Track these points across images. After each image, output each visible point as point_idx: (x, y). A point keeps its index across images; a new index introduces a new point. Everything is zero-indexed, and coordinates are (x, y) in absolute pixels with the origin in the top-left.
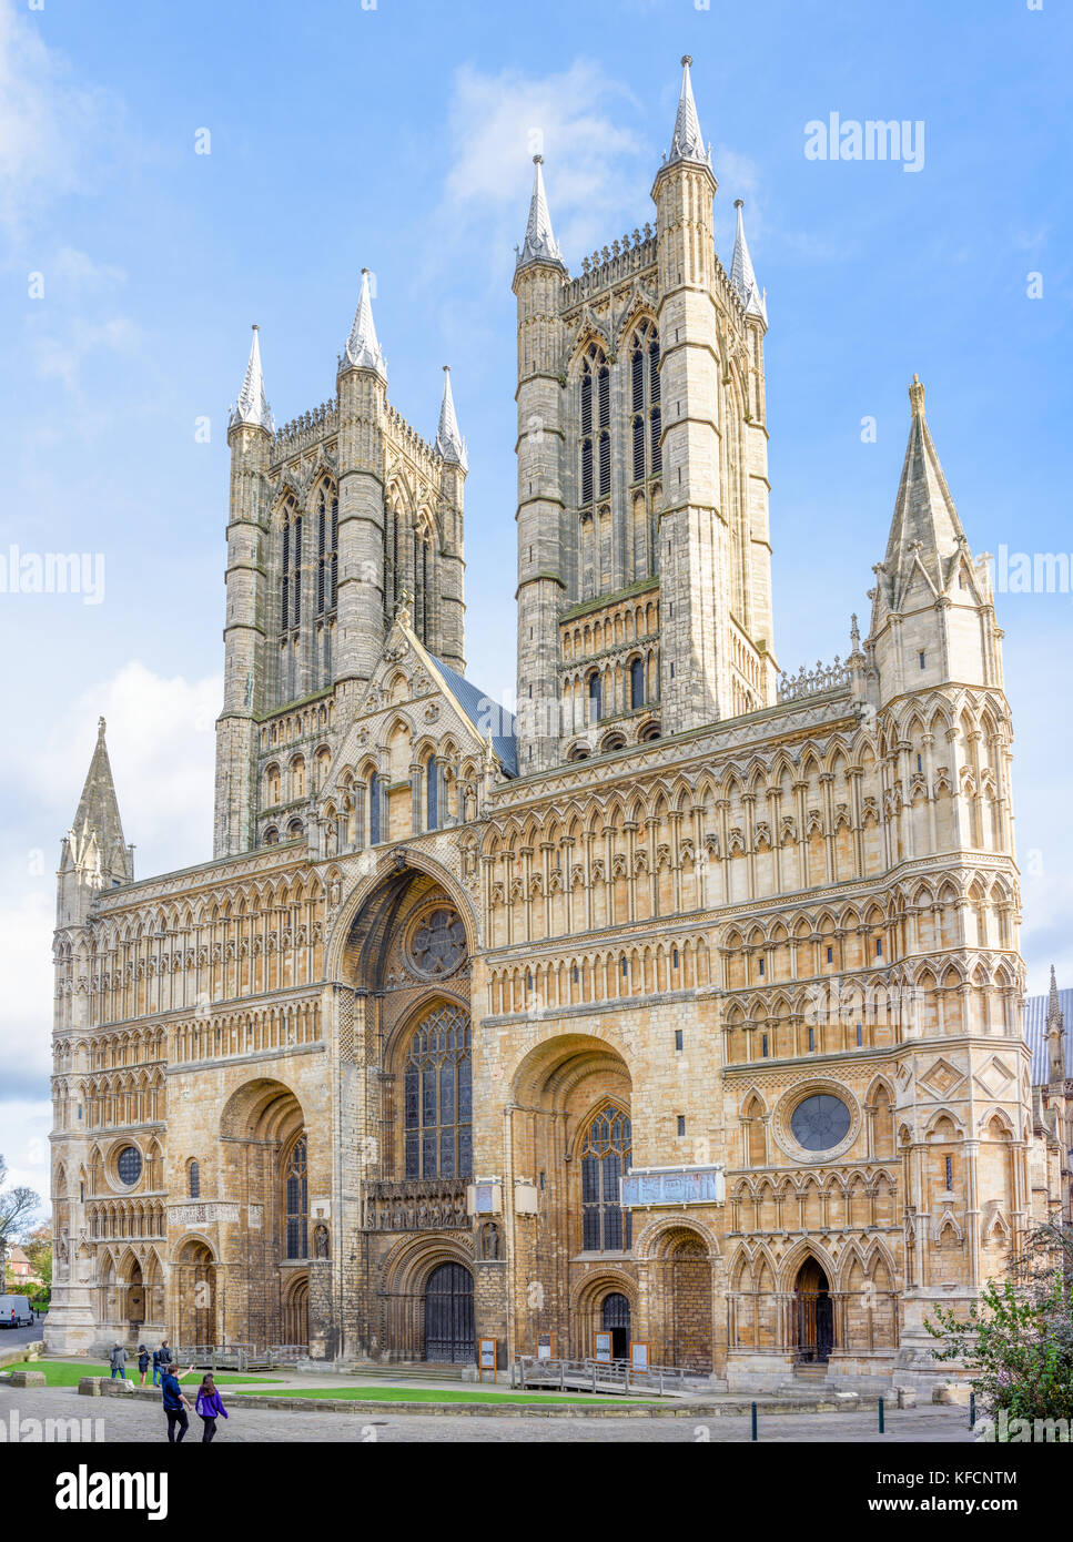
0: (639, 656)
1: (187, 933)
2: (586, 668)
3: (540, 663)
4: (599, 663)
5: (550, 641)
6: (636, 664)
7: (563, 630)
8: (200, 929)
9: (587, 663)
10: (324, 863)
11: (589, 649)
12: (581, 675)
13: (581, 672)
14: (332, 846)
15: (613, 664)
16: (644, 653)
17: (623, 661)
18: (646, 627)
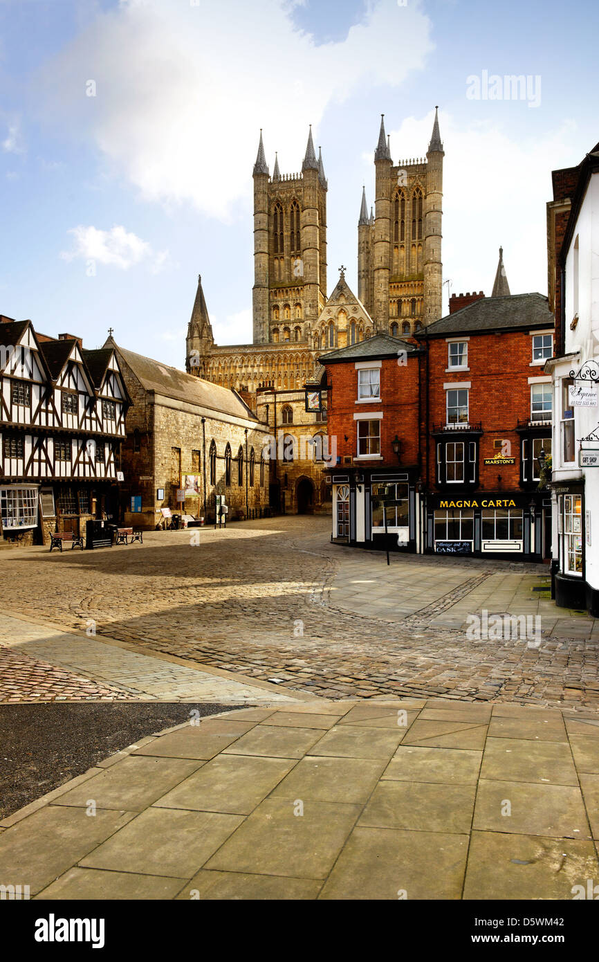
2: (398, 299)
3: (384, 296)
4: (402, 298)
5: (387, 289)
6: (413, 301)
7: (390, 285)
9: (398, 297)
10: (314, 351)
11: (399, 293)
13: (396, 300)
14: (317, 345)
15: (406, 300)
16: (416, 299)
17: (410, 300)
18: (417, 291)
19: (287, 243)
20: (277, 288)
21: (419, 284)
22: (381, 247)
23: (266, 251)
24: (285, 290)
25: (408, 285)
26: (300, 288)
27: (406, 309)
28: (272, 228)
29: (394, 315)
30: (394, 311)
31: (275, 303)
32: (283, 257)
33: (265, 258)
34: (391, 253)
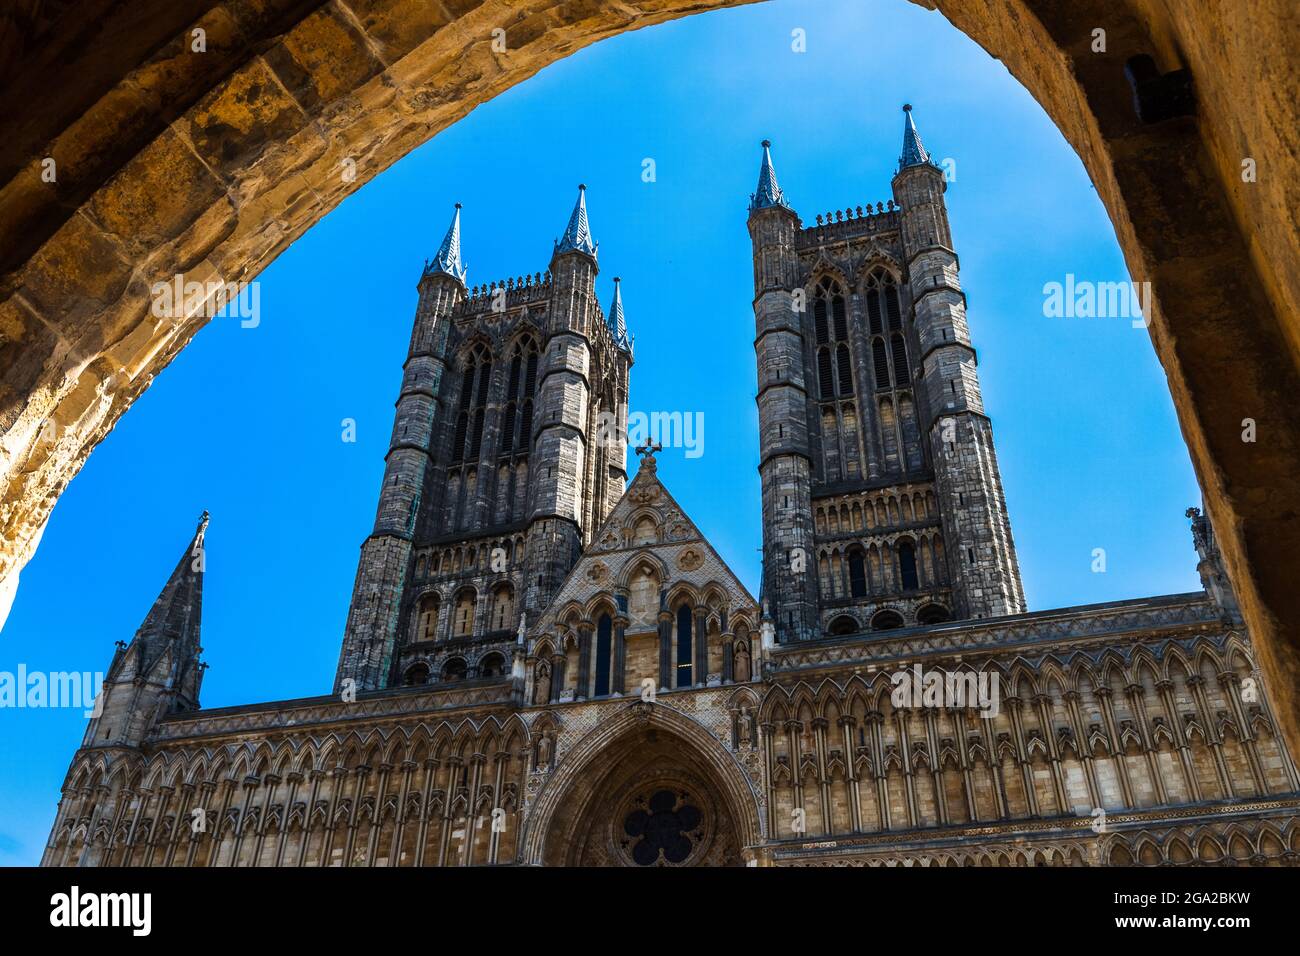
0: (909, 541)
1: (295, 780)
2: (847, 543)
3: (796, 531)
4: (863, 540)
5: (806, 512)
6: (905, 545)
7: (818, 504)
8: (318, 778)
9: (848, 539)
10: (529, 710)
11: (848, 526)
12: (841, 549)
13: (841, 547)
14: (542, 692)
15: (879, 543)
16: (916, 538)
17: (891, 542)
18: (914, 514)
19: (492, 429)
20: (441, 545)
21: (916, 494)
22: (779, 399)
23: (424, 443)
24: (465, 549)
25: (880, 500)
26: (513, 538)
27: (882, 571)
28: (453, 400)
29: (839, 594)
30: (839, 583)
31: (427, 589)
32: (474, 469)
33: (416, 463)
34: (813, 426)
